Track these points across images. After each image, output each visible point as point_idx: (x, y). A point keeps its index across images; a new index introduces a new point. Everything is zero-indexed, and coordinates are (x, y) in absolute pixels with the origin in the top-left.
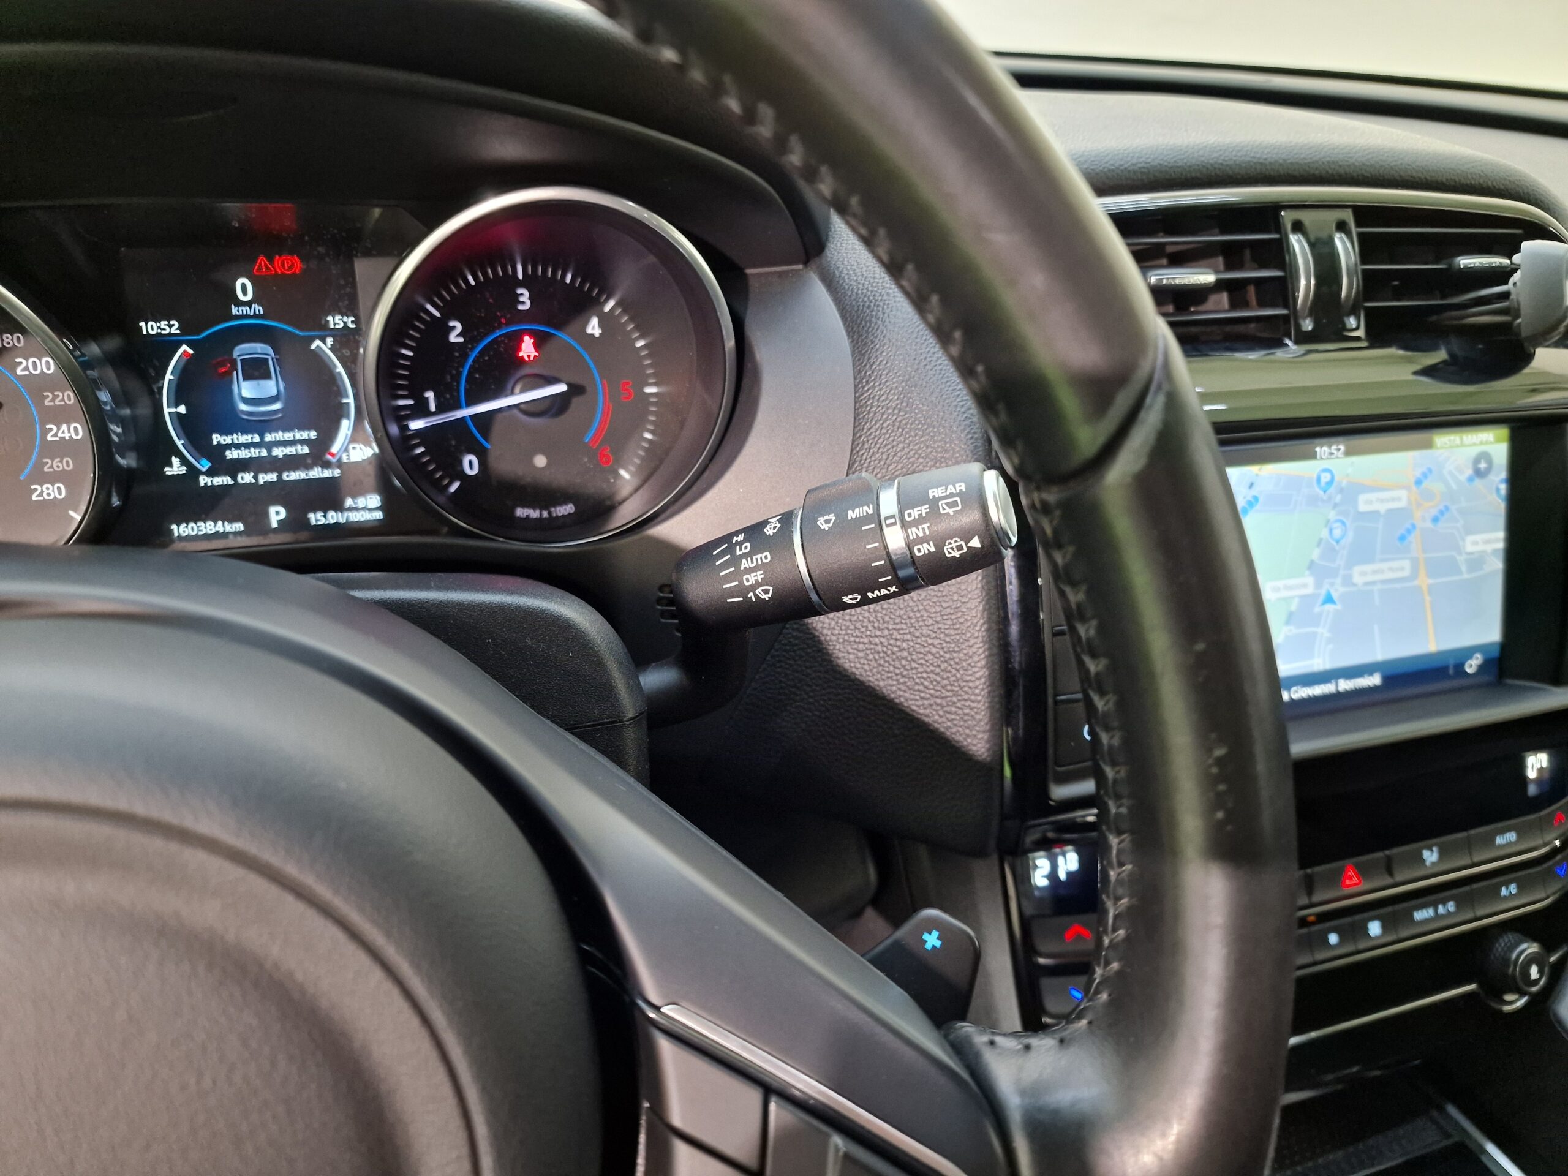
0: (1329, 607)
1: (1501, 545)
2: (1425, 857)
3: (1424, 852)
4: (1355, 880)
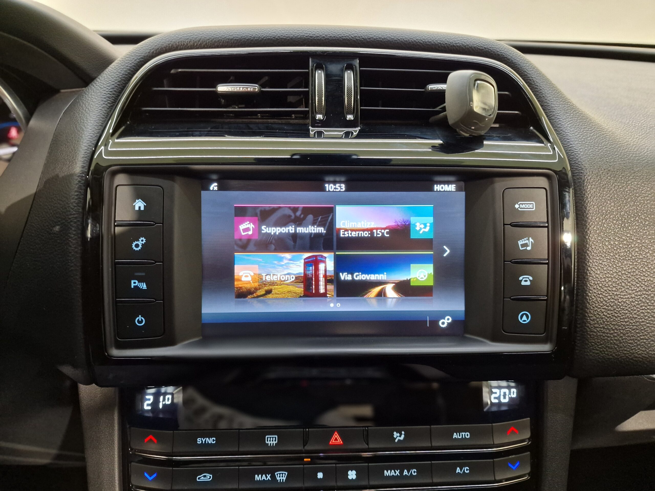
2: (395, 436)
3: (395, 433)
4: (340, 441)
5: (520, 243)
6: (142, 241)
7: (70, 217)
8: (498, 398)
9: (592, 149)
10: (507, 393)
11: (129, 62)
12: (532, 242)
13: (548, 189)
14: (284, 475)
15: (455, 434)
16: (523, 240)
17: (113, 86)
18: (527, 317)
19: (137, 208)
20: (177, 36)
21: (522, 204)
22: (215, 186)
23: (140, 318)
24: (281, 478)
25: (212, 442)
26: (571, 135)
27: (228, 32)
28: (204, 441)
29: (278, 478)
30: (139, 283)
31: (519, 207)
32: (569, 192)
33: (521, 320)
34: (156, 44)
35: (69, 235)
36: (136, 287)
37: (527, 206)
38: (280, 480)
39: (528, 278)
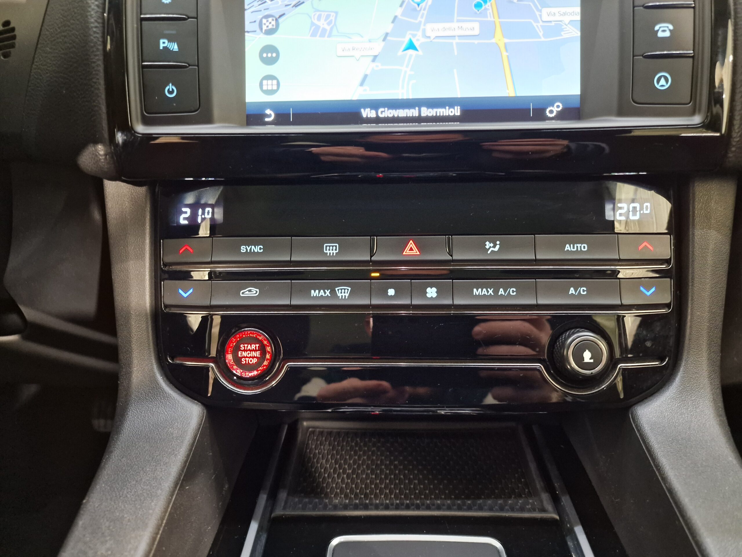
0: (411, 52)
1: (578, 18)
2: (487, 247)
3: (487, 243)
4: (416, 252)
8: (627, 214)
10: (638, 209)
14: (346, 291)
15: (568, 245)
18: (667, 81)
24: (343, 294)
25: (259, 251)
28: (249, 249)
29: (339, 295)
30: (169, 43)
33: (658, 84)
36: (166, 48)
38: (342, 296)
39: (668, 27)
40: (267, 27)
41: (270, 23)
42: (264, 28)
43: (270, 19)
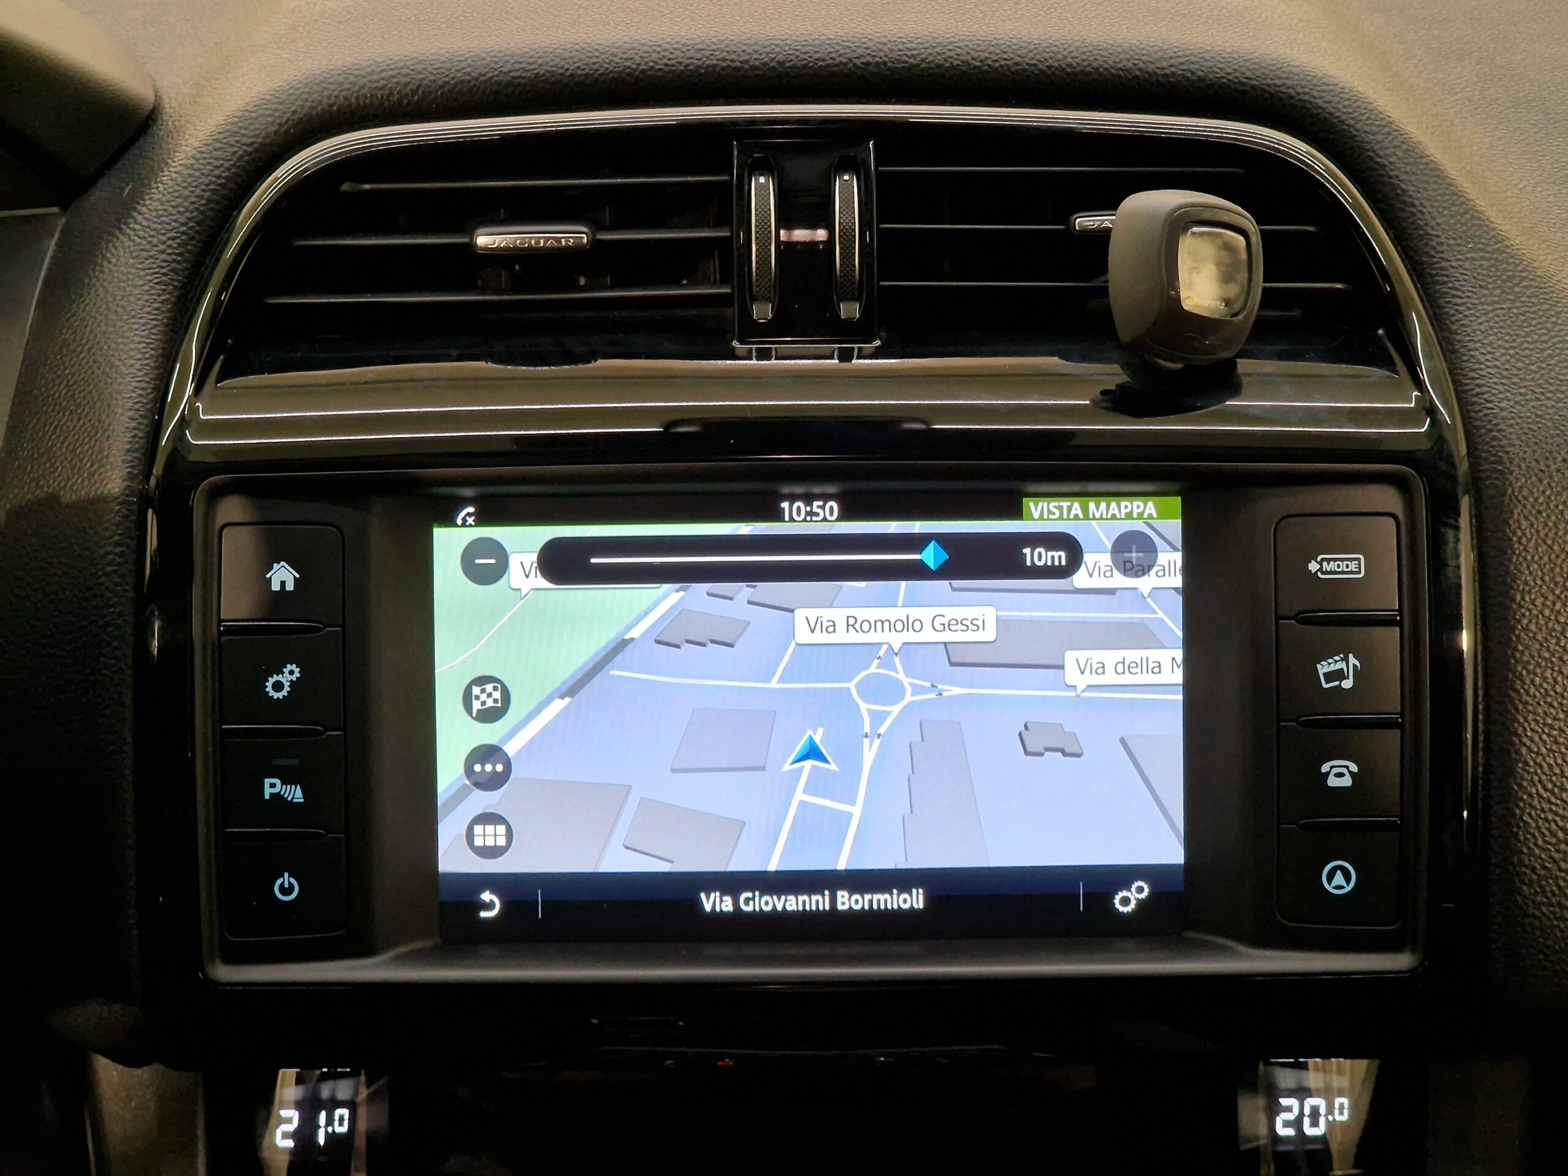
0: (811, 764)
5: (1323, 668)
6: (290, 674)
7: (105, 612)
8: (1298, 1123)
9: (1538, 399)
10: (1323, 1111)
11: (222, 165)
12: (1355, 666)
13: (1401, 517)
16: (1330, 661)
17: (184, 237)
18: (1348, 878)
19: (276, 587)
20: (352, 79)
21: (1329, 561)
22: (468, 514)
23: (286, 879)
26: (1482, 358)
27: (496, 63)
30: (284, 787)
31: (1321, 570)
32: (1457, 528)
33: (1330, 884)
34: (294, 108)
35: (102, 659)
36: (276, 797)
37: (1343, 567)
39: (1347, 767)
40: (483, 703)
41: (489, 695)
42: (476, 705)
43: (489, 688)
